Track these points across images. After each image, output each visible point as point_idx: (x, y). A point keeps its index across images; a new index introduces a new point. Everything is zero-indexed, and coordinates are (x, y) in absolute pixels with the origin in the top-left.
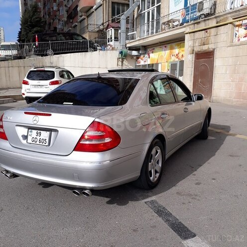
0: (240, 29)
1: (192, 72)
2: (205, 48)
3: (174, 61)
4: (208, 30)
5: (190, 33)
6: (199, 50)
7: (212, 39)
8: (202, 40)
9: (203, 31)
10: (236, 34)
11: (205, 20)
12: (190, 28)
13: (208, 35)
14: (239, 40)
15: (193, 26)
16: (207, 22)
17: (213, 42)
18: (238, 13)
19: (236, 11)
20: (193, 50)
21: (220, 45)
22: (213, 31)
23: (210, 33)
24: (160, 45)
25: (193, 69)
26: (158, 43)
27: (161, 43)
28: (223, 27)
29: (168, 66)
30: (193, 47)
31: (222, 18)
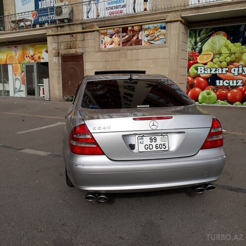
0: (105, 37)
1: (59, 74)
2: (72, 51)
3: (29, 62)
4: (74, 35)
5: (53, 35)
6: (66, 53)
7: (79, 43)
8: (67, 44)
9: (69, 35)
10: (102, 41)
11: (69, 25)
12: (52, 30)
13: (75, 39)
14: (105, 47)
15: (56, 28)
16: (72, 27)
17: (80, 46)
18: (103, 23)
19: (101, 21)
20: (59, 53)
21: (88, 50)
22: (79, 36)
23: (76, 38)
24: (8, 45)
25: (61, 72)
26: (5, 43)
27: (9, 42)
28: (90, 33)
29: (22, 67)
30: (58, 49)
31: (87, 25)
